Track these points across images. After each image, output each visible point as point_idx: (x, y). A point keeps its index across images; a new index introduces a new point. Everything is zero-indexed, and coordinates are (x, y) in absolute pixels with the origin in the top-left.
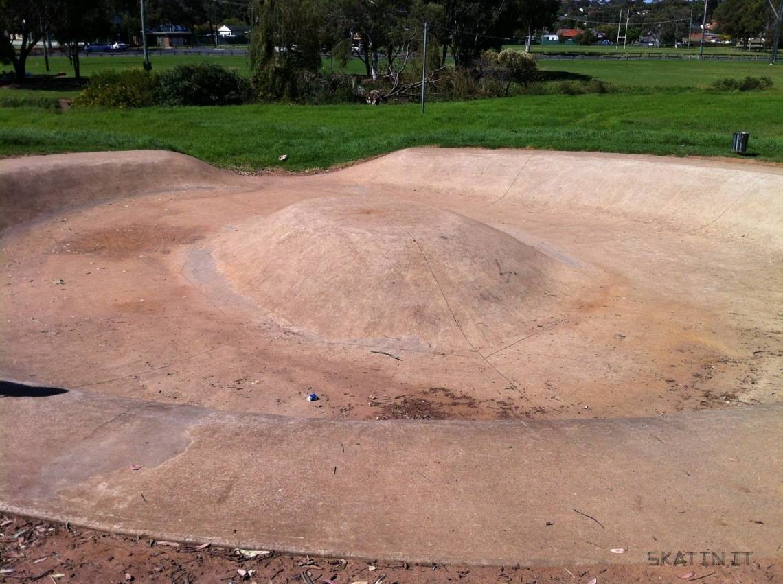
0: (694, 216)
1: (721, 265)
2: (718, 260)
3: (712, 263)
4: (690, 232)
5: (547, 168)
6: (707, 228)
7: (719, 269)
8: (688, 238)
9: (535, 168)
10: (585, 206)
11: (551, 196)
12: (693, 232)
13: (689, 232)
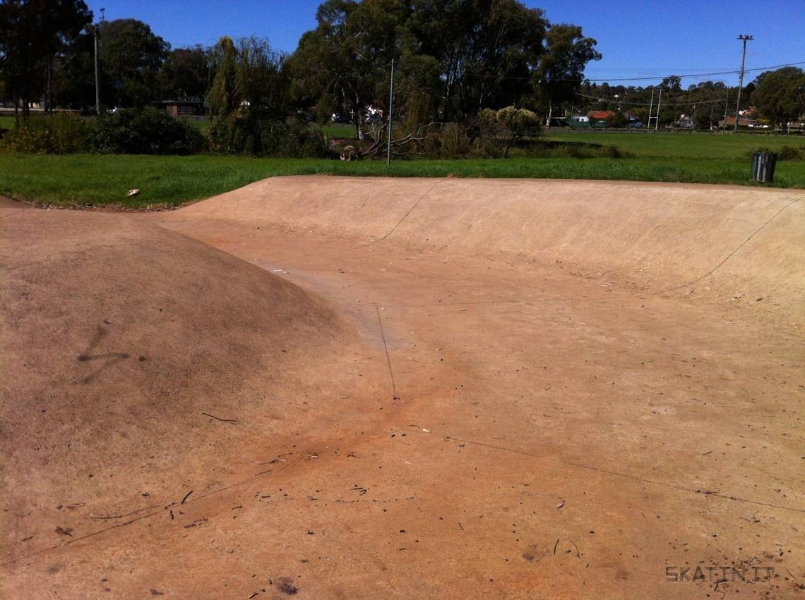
0: (675, 267)
1: (705, 354)
2: (701, 344)
3: (688, 348)
4: (662, 292)
5: (457, 197)
6: (693, 286)
7: (697, 362)
8: (656, 302)
9: (440, 197)
10: (501, 252)
11: (454, 238)
12: (667, 293)
13: (661, 294)
